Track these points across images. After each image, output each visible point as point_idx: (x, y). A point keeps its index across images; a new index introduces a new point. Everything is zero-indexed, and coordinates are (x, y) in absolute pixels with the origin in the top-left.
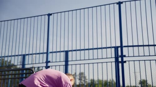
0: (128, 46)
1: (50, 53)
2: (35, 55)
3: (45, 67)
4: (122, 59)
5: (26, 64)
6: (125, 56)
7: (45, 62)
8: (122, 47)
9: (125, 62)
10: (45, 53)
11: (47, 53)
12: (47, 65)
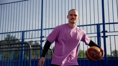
0: (109, 24)
1: (44, 29)
2: (32, 31)
3: (40, 41)
4: (104, 34)
5: (25, 39)
6: (107, 32)
7: (40, 37)
8: (104, 24)
9: (107, 36)
10: (39, 30)
11: (41, 30)
12: (41, 39)
